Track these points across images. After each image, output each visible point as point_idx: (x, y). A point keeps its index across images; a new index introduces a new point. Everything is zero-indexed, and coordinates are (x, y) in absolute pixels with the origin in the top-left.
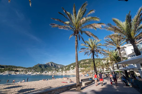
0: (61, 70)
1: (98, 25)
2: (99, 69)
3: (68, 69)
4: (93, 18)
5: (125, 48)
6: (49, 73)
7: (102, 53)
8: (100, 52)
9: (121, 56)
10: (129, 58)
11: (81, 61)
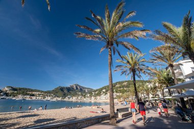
0: (88, 95)
1: (141, 33)
2: (143, 95)
3: (99, 94)
4: (133, 23)
5: (180, 66)
6: (74, 99)
7: (147, 73)
8: (143, 71)
9: (175, 77)
10: (188, 80)
11: (117, 83)
